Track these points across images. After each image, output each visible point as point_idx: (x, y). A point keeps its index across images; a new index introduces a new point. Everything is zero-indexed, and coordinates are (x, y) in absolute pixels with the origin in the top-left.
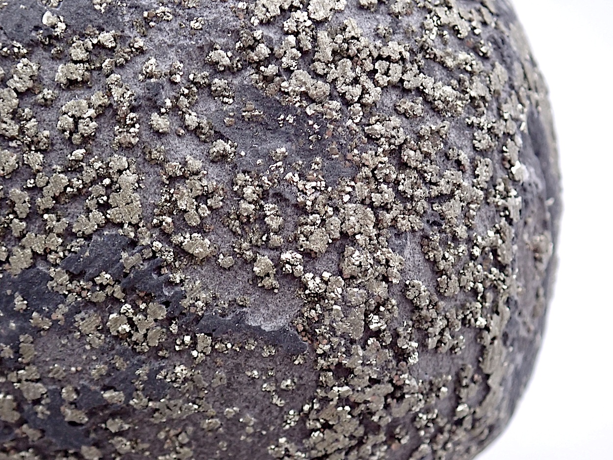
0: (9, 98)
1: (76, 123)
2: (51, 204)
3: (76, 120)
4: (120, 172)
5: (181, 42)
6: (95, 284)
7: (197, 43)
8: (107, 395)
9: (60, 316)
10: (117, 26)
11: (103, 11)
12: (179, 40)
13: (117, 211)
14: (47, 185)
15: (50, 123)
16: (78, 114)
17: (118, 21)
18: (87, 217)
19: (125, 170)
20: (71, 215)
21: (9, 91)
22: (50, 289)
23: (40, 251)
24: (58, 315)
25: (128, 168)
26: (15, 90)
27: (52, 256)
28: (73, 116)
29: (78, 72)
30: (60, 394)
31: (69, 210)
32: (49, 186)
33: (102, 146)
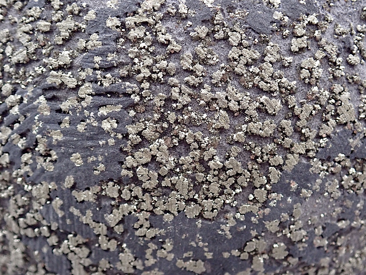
0: (268, 68)
1: (311, 72)
2: (305, 123)
3: (311, 71)
4: (340, 93)
5: (349, 11)
6: (335, 162)
7: (357, 9)
8: (340, 224)
9: (318, 187)
10: (315, 10)
11: (305, 3)
12: (348, 10)
13: (343, 116)
14: (301, 112)
15: (292, 76)
16: (311, 67)
17: (315, 7)
18: (328, 125)
19: (342, 92)
20: (314, 127)
21: (267, 64)
22: (311, 172)
23: (303, 152)
24: (317, 187)
25: (344, 90)
26: (271, 62)
27: (311, 153)
28: (308, 69)
29: (303, 42)
30: (314, 232)
31: (313, 124)
32: (303, 113)
33: (324, 82)
